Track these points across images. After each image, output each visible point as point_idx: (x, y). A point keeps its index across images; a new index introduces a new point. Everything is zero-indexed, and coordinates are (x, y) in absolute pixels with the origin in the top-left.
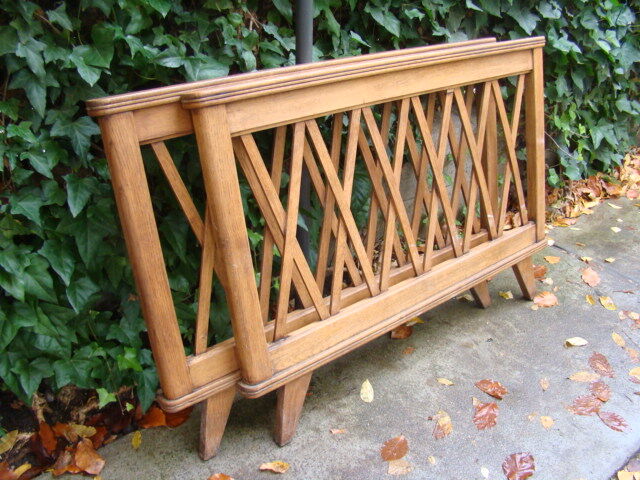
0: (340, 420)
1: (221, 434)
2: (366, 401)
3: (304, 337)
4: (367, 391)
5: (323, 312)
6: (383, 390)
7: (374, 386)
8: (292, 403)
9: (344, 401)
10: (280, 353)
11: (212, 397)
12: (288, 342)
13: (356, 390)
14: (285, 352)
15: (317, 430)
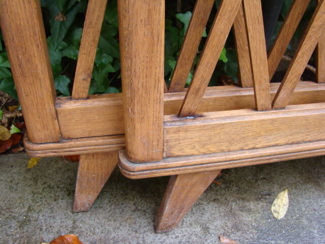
0: (236, 228)
1: (96, 195)
2: (275, 215)
3: (223, 125)
4: (281, 204)
5: (263, 100)
6: (300, 210)
7: (291, 200)
8: (182, 196)
9: (252, 205)
10: (182, 134)
11: (88, 155)
12: (198, 123)
13: (270, 197)
14: (189, 135)
15: (206, 229)
